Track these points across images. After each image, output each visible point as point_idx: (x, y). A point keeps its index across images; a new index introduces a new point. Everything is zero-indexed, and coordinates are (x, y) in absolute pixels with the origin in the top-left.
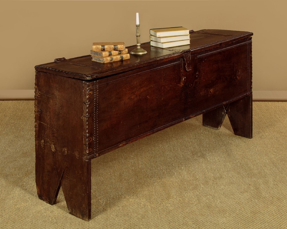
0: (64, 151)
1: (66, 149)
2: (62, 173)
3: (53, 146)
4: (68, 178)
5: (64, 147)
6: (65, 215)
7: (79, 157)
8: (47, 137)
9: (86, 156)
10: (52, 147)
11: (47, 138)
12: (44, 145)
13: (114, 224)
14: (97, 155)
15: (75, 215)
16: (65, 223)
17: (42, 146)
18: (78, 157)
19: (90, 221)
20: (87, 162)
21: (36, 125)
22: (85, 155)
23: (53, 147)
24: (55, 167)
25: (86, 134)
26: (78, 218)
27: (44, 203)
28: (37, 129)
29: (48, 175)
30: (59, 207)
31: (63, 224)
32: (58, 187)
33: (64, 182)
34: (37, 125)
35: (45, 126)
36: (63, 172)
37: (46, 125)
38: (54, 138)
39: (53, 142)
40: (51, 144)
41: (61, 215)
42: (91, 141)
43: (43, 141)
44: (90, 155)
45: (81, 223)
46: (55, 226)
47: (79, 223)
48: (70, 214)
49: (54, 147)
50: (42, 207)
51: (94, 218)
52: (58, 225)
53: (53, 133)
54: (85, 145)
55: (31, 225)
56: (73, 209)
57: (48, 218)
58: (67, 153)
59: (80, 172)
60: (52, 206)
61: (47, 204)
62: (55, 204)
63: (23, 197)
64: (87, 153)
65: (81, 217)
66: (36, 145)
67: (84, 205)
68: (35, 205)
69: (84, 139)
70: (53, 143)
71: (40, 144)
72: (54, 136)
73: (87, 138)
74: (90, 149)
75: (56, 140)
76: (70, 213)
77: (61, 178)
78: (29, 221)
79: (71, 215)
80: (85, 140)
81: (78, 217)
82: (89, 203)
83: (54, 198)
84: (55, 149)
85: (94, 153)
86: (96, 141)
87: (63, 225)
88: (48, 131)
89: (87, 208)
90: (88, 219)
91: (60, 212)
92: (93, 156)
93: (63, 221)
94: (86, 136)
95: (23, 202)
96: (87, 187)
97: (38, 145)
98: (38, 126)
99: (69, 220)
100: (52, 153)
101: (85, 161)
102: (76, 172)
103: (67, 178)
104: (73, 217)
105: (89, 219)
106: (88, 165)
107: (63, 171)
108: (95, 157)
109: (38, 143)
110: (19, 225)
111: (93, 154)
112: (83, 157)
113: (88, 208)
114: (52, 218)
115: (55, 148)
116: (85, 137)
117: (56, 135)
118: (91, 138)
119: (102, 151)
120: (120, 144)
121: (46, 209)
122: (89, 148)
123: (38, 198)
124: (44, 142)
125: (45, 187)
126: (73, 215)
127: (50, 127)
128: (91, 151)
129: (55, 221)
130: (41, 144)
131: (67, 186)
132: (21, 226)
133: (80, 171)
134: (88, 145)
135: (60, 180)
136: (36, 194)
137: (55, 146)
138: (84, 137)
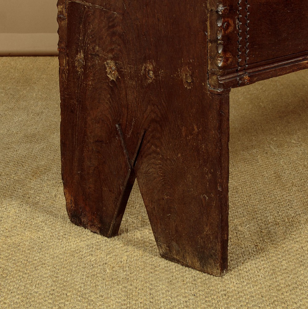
0: (145, 75)
1: (151, 67)
2: (140, 142)
3: (112, 64)
4: (158, 154)
5: (145, 60)
6: (148, 261)
7: (192, 82)
8: (95, 42)
9: (215, 78)
10: (108, 70)
11: (94, 44)
12: (85, 67)
13: (298, 283)
14: (246, 77)
15: (178, 262)
16: (152, 281)
17: (78, 72)
18: (189, 84)
19: (226, 277)
20: (219, 94)
21: (60, 13)
22: (213, 74)
23: (111, 68)
24: (117, 126)
25: (218, 6)
26: (187, 268)
27: (87, 233)
28: (65, 23)
29: (98, 152)
30: (128, 242)
31: (146, 283)
32: (125, 184)
33: (144, 167)
34: (64, 11)
35: (87, 10)
36: (141, 138)
37: (89, 7)
38: (114, 39)
39: (112, 50)
40: (106, 60)
41: (137, 260)
42: (230, 29)
43: (81, 56)
44: (228, 74)
45: (200, 280)
46: (125, 287)
47: (195, 280)
48: (163, 259)
49: (114, 68)
50: (82, 243)
51: (236, 270)
52: (131, 285)
53: (110, 24)
54: (211, 41)
55: (52, 286)
56: (174, 244)
57: (101, 267)
58: (155, 76)
59: (196, 130)
60: (108, 240)
61: (96, 235)
62: (118, 235)
63: (28, 219)
64: (220, 68)
65: (198, 264)
66: (61, 72)
67: (207, 229)
68: (61, 238)
69: (211, 23)
70: (110, 55)
71: (74, 67)
72: (114, 34)
73: (219, 17)
74: (228, 55)
75: (119, 45)
76: (164, 256)
77: (135, 155)
78: (46, 274)
79: (166, 261)
80: (211, 26)
81: (187, 266)
82: (222, 221)
83: (115, 216)
84: (117, 73)
85: (237, 71)
86: (243, 35)
87: (148, 285)
88: (96, 21)
89: (216, 238)
90: (219, 271)
91: (135, 254)
92: (236, 80)
93: (146, 275)
94: (217, 12)
95: (29, 231)
96: (219, 173)
97: (69, 70)
98: (66, 14)
99: (163, 273)
100: (108, 86)
101: (212, 92)
102: (184, 129)
103: (155, 152)
104: (173, 266)
105: (222, 270)
106: (221, 103)
107: (143, 133)
108: (240, 82)
109: (68, 63)
110: (17, 284)
111: (236, 74)
112: (204, 81)
113: (220, 236)
114: (113, 267)
115: (119, 70)
116: (215, 17)
117: (119, 29)
118: (231, 22)
119: (259, 69)
120: (303, 60)
121: (94, 247)
122: (224, 51)
123: (69, 220)
124: (86, 59)
125: (90, 188)
126: (172, 260)
127: (102, 10)
128: (231, 63)
129: (122, 275)
130: (76, 64)
131: (155, 178)
132: (23, 288)
133: (195, 127)
134: (222, 40)
135: (133, 161)
136: (64, 212)
137: (116, 63)
138: (211, 16)
